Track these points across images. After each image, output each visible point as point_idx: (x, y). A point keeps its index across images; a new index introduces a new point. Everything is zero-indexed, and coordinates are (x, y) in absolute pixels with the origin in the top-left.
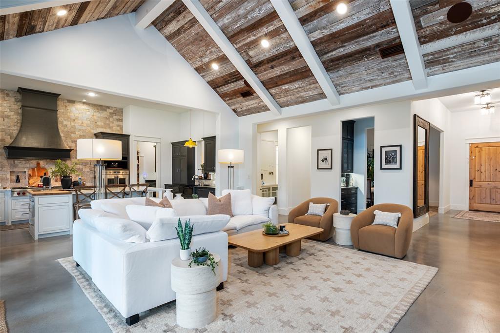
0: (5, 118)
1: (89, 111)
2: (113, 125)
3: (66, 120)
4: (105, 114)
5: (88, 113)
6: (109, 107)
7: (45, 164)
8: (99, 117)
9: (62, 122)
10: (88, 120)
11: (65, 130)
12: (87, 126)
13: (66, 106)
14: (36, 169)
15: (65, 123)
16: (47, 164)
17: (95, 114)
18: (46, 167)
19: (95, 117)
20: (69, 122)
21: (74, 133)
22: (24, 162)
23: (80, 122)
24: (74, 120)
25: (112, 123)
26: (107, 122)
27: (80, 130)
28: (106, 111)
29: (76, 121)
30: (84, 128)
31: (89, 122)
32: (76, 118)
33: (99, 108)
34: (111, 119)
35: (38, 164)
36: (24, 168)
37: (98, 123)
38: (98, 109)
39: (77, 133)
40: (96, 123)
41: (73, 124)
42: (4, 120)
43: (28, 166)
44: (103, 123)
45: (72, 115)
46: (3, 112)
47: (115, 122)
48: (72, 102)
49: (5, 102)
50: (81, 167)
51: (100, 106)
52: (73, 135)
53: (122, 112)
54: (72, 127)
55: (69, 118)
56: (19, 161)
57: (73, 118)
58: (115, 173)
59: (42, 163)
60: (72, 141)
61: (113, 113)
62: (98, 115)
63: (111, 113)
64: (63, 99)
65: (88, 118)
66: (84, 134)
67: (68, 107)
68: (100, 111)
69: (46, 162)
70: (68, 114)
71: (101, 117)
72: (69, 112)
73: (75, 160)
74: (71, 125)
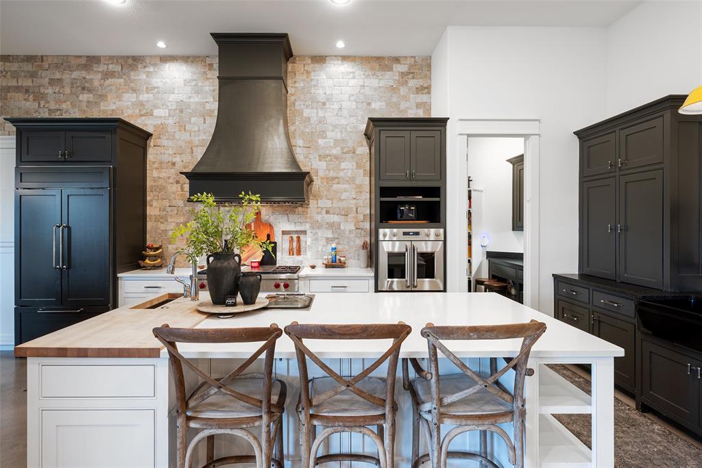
0: (206, 118)
1: (354, 78)
2: (407, 104)
3: (307, 107)
4: (389, 79)
5: (352, 82)
6: (397, 60)
7: (270, 213)
8: (375, 89)
10: (353, 98)
11: (307, 130)
12: (350, 116)
13: (308, 72)
14: (253, 224)
15: (306, 113)
16: (273, 213)
17: (367, 82)
18: (272, 220)
19: (368, 91)
20: (315, 111)
21: (323, 134)
23: (336, 106)
24: (324, 104)
25: (406, 98)
27: (335, 126)
28: (391, 69)
29: (327, 106)
30: (343, 122)
31: (354, 103)
32: (328, 99)
33: (377, 66)
34: (403, 90)
35: (258, 214)
37: (373, 106)
38: (372, 69)
39: (329, 134)
40: (369, 104)
41: (321, 114)
42: (204, 123)
44: (384, 103)
45: (321, 91)
46: (203, 104)
47: (412, 96)
48: (320, 59)
49: (207, 83)
50: (335, 218)
51: (379, 59)
52: (321, 141)
53: (429, 66)
54: (320, 122)
55: (314, 100)
57: (322, 98)
58: (407, 238)
59: (266, 212)
60: (320, 156)
61: (408, 73)
62: (374, 82)
63: (402, 73)
64: (303, 57)
65: (352, 95)
66: (343, 135)
67: (312, 74)
68: (379, 74)
69: (271, 210)
70: (313, 91)
71: (380, 87)
72: (314, 85)
73: (325, 203)
74: (317, 116)
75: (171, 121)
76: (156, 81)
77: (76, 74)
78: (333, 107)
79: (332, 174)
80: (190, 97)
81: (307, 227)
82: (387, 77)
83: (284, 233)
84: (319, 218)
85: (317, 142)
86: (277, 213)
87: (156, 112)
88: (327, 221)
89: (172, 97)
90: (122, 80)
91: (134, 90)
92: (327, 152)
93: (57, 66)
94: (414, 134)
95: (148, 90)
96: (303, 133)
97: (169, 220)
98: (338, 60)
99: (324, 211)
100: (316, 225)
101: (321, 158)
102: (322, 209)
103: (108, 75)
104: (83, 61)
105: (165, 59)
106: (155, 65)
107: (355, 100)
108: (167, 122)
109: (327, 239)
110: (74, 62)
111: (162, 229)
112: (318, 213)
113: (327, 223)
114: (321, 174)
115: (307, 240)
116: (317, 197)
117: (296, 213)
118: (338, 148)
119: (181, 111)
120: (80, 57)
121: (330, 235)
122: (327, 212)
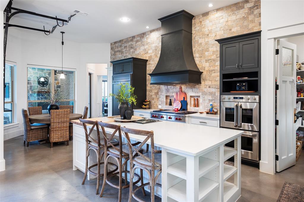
1: (223, 18)
2: (253, 25)
3: (200, 38)
4: (242, 13)
5: (222, 21)
6: (247, 1)
8: (234, 21)
9: (198, 41)
11: (200, 49)
13: (201, 22)
14: (178, 93)
17: (230, 19)
18: (186, 91)
19: (230, 23)
21: (207, 50)
22: (172, 87)
23: (214, 35)
24: (208, 35)
26: (246, 23)
28: (243, 7)
29: (210, 35)
31: (223, 31)
32: (210, 32)
33: (235, 8)
34: (251, 17)
35: (181, 88)
36: (173, 92)
37: (233, 30)
38: (232, 11)
39: (210, 49)
40: (231, 30)
41: (207, 40)
43: (175, 90)
44: (239, 27)
47: (256, 19)
48: (206, 14)
50: (213, 90)
51: (236, 4)
52: (207, 53)
54: (206, 44)
55: (203, 34)
56: (170, 86)
57: (207, 33)
58: (236, 100)
59: (184, 87)
60: (206, 60)
61: (254, 7)
62: (234, 17)
63: (250, 8)
64: (198, 16)
65: (222, 27)
66: (217, 48)
67: (203, 22)
68: (236, 12)
69: (185, 86)
70: (203, 30)
71: (237, 19)
72: (203, 27)
73: (208, 83)
74: (205, 41)
75: (153, 54)
76: (149, 40)
77: (130, 43)
78: (212, 35)
79: (212, 68)
80: (158, 44)
81: (200, 94)
82: (241, 12)
83: (191, 97)
84: (205, 90)
85: (205, 54)
86: (188, 88)
87: (149, 52)
88: (209, 91)
89: (153, 45)
90: (140, 42)
91: (143, 45)
92: (209, 58)
93: (126, 42)
94: (241, 44)
95: (147, 44)
96: (199, 51)
97: (153, 91)
98: (215, 12)
99: (208, 86)
100: (204, 93)
101: (207, 61)
102: (207, 86)
103: (137, 41)
104: (131, 38)
105: (151, 31)
106: (149, 34)
107: (223, 30)
108: (152, 55)
109: (209, 100)
110: (129, 39)
111: (151, 94)
112: (205, 88)
113: (209, 93)
114: (206, 69)
115: (201, 100)
116: (204, 80)
117: (196, 88)
118: (215, 55)
119: (156, 50)
120: (130, 37)
121: (211, 98)
122: (209, 87)
